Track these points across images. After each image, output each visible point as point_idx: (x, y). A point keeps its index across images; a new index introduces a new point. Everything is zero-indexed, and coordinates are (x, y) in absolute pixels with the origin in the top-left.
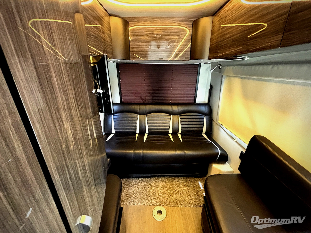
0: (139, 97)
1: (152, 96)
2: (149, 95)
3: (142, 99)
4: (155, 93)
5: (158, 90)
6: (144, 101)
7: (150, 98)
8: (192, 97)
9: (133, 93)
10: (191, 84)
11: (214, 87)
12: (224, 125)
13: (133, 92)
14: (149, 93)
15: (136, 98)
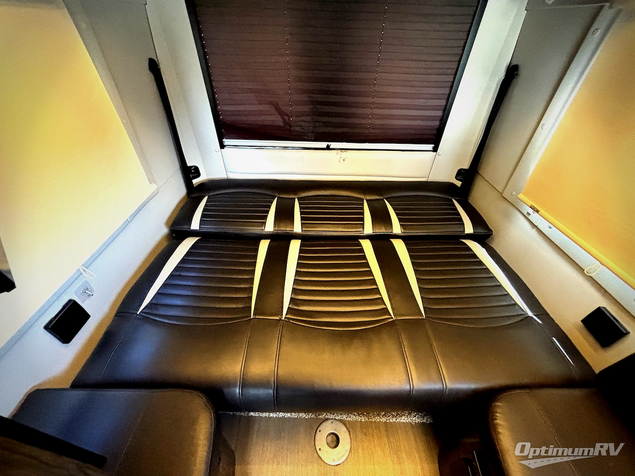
0: (271, 103)
1: (312, 102)
2: (304, 98)
3: (280, 112)
4: (321, 92)
5: (331, 81)
6: (286, 118)
7: (306, 109)
8: (434, 108)
9: (251, 91)
10: (443, 58)
11: (523, 72)
12: (542, 211)
13: (249, 86)
14: (304, 92)
15: (261, 108)
